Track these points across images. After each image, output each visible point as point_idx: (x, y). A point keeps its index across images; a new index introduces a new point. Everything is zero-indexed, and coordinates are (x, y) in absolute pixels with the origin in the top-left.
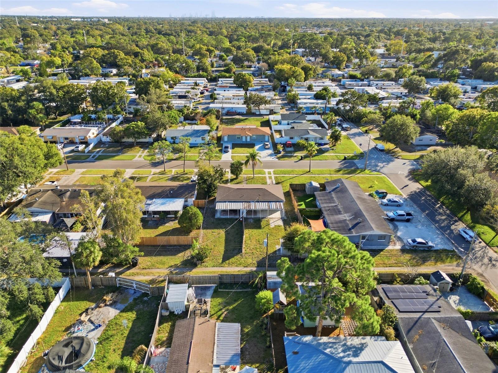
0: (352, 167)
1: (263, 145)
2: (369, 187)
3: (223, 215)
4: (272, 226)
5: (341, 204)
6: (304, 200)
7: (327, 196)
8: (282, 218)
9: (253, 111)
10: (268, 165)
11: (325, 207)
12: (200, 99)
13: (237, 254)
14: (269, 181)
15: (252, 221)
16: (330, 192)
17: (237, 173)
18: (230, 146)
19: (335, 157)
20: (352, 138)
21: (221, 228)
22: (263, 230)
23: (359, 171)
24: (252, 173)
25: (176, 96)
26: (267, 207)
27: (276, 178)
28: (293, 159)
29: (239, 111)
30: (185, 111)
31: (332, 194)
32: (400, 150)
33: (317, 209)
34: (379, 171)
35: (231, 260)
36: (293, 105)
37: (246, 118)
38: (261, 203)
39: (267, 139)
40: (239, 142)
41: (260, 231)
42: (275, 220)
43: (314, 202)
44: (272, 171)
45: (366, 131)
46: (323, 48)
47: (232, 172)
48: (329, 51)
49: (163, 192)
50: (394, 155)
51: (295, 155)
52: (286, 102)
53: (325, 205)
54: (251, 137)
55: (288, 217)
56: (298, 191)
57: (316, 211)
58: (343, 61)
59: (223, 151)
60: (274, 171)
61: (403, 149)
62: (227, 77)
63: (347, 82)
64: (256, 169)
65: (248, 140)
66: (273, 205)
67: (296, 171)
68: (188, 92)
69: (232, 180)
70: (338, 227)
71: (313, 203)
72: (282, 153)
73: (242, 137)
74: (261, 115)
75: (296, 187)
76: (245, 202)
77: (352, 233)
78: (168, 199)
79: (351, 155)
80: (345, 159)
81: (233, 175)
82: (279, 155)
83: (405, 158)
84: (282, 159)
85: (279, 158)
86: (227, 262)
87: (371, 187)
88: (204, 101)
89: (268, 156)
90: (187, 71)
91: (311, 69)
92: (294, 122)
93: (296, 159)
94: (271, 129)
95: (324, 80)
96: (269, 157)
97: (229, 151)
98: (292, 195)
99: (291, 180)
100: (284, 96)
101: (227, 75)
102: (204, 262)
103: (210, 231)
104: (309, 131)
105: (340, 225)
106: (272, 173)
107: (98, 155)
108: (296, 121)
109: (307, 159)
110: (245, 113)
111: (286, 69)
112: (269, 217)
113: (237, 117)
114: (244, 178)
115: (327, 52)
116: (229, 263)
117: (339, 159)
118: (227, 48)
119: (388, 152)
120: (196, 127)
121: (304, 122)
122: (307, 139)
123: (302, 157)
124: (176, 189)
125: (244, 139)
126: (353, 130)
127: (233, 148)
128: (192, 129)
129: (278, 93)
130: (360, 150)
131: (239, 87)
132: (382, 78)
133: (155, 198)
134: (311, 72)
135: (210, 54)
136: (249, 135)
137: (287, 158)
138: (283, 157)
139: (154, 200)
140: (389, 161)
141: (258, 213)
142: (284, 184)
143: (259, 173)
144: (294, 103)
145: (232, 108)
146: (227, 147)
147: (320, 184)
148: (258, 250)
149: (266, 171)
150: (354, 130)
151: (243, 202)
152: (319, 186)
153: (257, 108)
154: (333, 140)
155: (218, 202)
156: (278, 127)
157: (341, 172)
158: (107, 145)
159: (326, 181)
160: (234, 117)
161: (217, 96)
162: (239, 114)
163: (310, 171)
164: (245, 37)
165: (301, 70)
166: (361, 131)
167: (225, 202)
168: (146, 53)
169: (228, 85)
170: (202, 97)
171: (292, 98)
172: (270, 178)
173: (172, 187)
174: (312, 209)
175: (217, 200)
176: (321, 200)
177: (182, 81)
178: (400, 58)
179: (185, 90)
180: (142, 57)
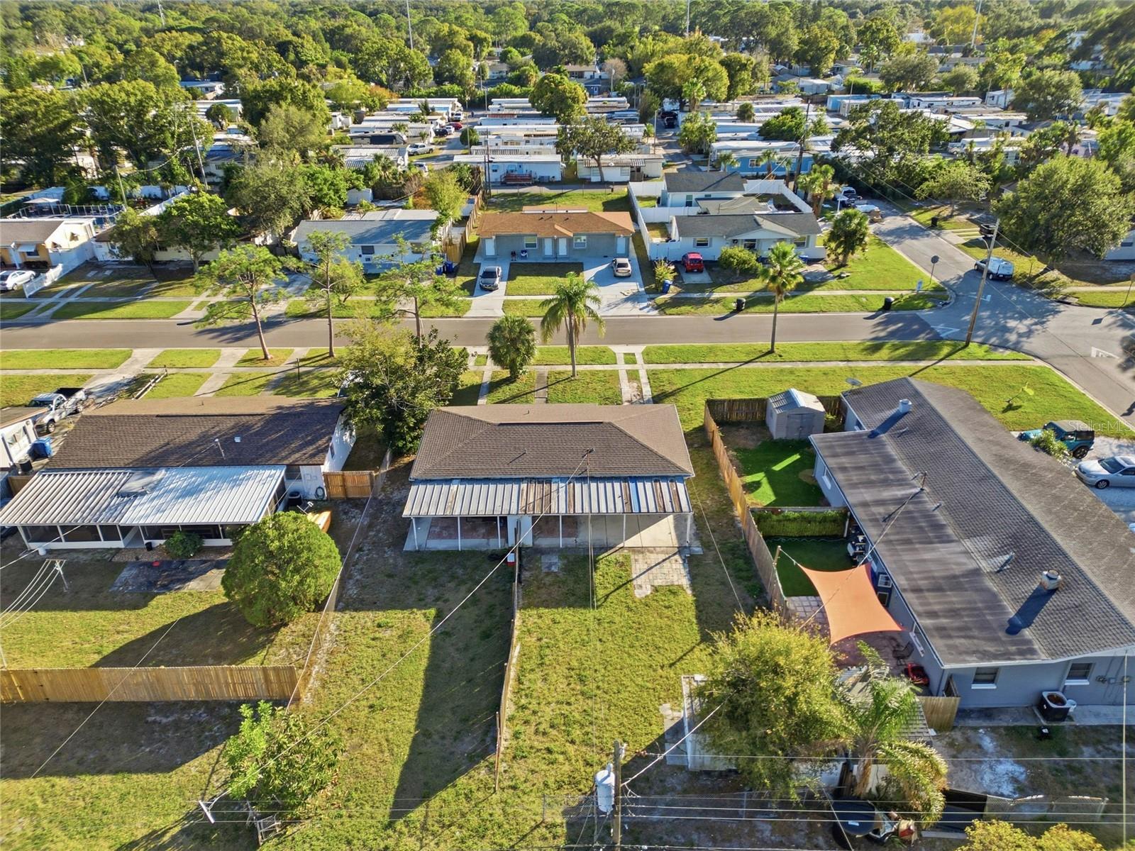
0: (916, 334)
1: (611, 267)
2: (1005, 411)
3: (439, 536)
4: (642, 590)
5: (936, 491)
6: (764, 466)
7: (866, 451)
8: (681, 550)
9: (582, 172)
10: (624, 331)
11: (865, 505)
12: (433, 147)
13: (473, 760)
14: (628, 390)
15: (556, 563)
16: (873, 435)
17: (513, 361)
18: (500, 269)
19: (850, 302)
20: (893, 243)
21: (421, 603)
22: (603, 613)
23: (946, 350)
24: (569, 360)
25: (362, 137)
26: (619, 501)
27: (652, 376)
28: (709, 313)
29: (540, 173)
30: (376, 171)
31: (883, 445)
32: (1064, 278)
33: (830, 512)
34: (1016, 348)
35: (435, 803)
36: (698, 158)
37: (560, 191)
38: (593, 485)
39: (621, 248)
40: (532, 258)
41: (590, 614)
42: (654, 558)
43: (807, 471)
44: (638, 350)
45: (934, 220)
46: (773, 24)
47: (497, 357)
48: (787, 30)
49: (205, 438)
50: (1050, 294)
51: (715, 295)
52: (678, 151)
53: (868, 495)
54: (570, 240)
55: (707, 545)
56: (738, 424)
57: (825, 520)
58: (827, 50)
59: (477, 287)
60: (646, 353)
61: (1074, 275)
62: (515, 96)
63: (847, 101)
64: (580, 347)
65: (563, 251)
66: (646, 495)
67: (723, 350)
68: (398, 129)
69: (494, 386)
70: (953, 613)
71: (804, 475)
72: (673, 291)
73: (541, 241)
74: (603, 184)
75: (731, 409)
76: (530, 480)
77: (1032, 652)
78: (216, 471)
79: (907, 294)
80: (888, 305)
81: (498, 368)
82: (662, 298)
83: (1087, 300)
84: (674, 310)
85: (661, 308)
86: (417, 814)
87: (1010, 408)
88: (444, 152)
89: (627, 300)
90: (408, 82)
91: (745, 65)
92: (708, 198)
93: (719, 310)
94: (635, 219)
95: (780, 98)
96: (629, 305)
97: (496, 288)
98: (720, 446)
99: (707, 384)
100: (670, 138)
101: (517, 90)
102: (297, 820)
103: (367, 618)
104: (759, 219)
105: (955, 599)
106: (639, 358)
107: (64, 302)
108: (714, 194)
109: (757, 308)
110: (558, 178)
111: (676, 65)
112: (628, 543)
113: (535, 190)
114: (540, 376)
115: (783, 34)
116: (424, 828)
117: (864, 307)
118: (523, 37)
119: (1027, 283)
120: (399, 215)
121: (738, 195)
122: (751, 245)
123: (739, 302)
124: (257, 428)
125: (548, 251)
126: (888, 219)
127: (511, 277)
128: (387, 218)
129: (653, 130)
130: (932, 280)
131: (546, 114)
132: (941, 88)
133: (168, 468)
134: (745, 75)
135: (476, 47)
136: (564, 236)
137: (689, 308)
138: (676, 302)
139: (161, 474)
140: (1041, 314)
141: (581, 529)
142: (684, 399)
143: (593, 361)
144: (700, 152)
145: (520, 164)
146: (490, 274)
147: (821, 399)
148: (577, 733)
149: (620, 350)
150: (893, 222)
151: (519, 481)
152: (820, 407)
153: (593, 162)
154: (838, 247)
155: (418, 482)
156: (659, 214)
157: (884, 353)
158: (108, 273)
159: (848, 387)
160: (522, 190)
161: (481, 138)
162: (541, 182)
163: (771, 352)
164: (568, 14)
165: (718, 66)
166: (916, 223)
167: (448, 481)
168: (307, 45)
169: (516, 112)
170: (439, 144)
171: (695, 138)
172: (633, 376)
173: (244, 419)
174: (808, 511)
175: (414, 474)
176: (843, 469)
177: (389, 106)
178: (971, 50)
179: (390, 125)
180: (297, 53)
